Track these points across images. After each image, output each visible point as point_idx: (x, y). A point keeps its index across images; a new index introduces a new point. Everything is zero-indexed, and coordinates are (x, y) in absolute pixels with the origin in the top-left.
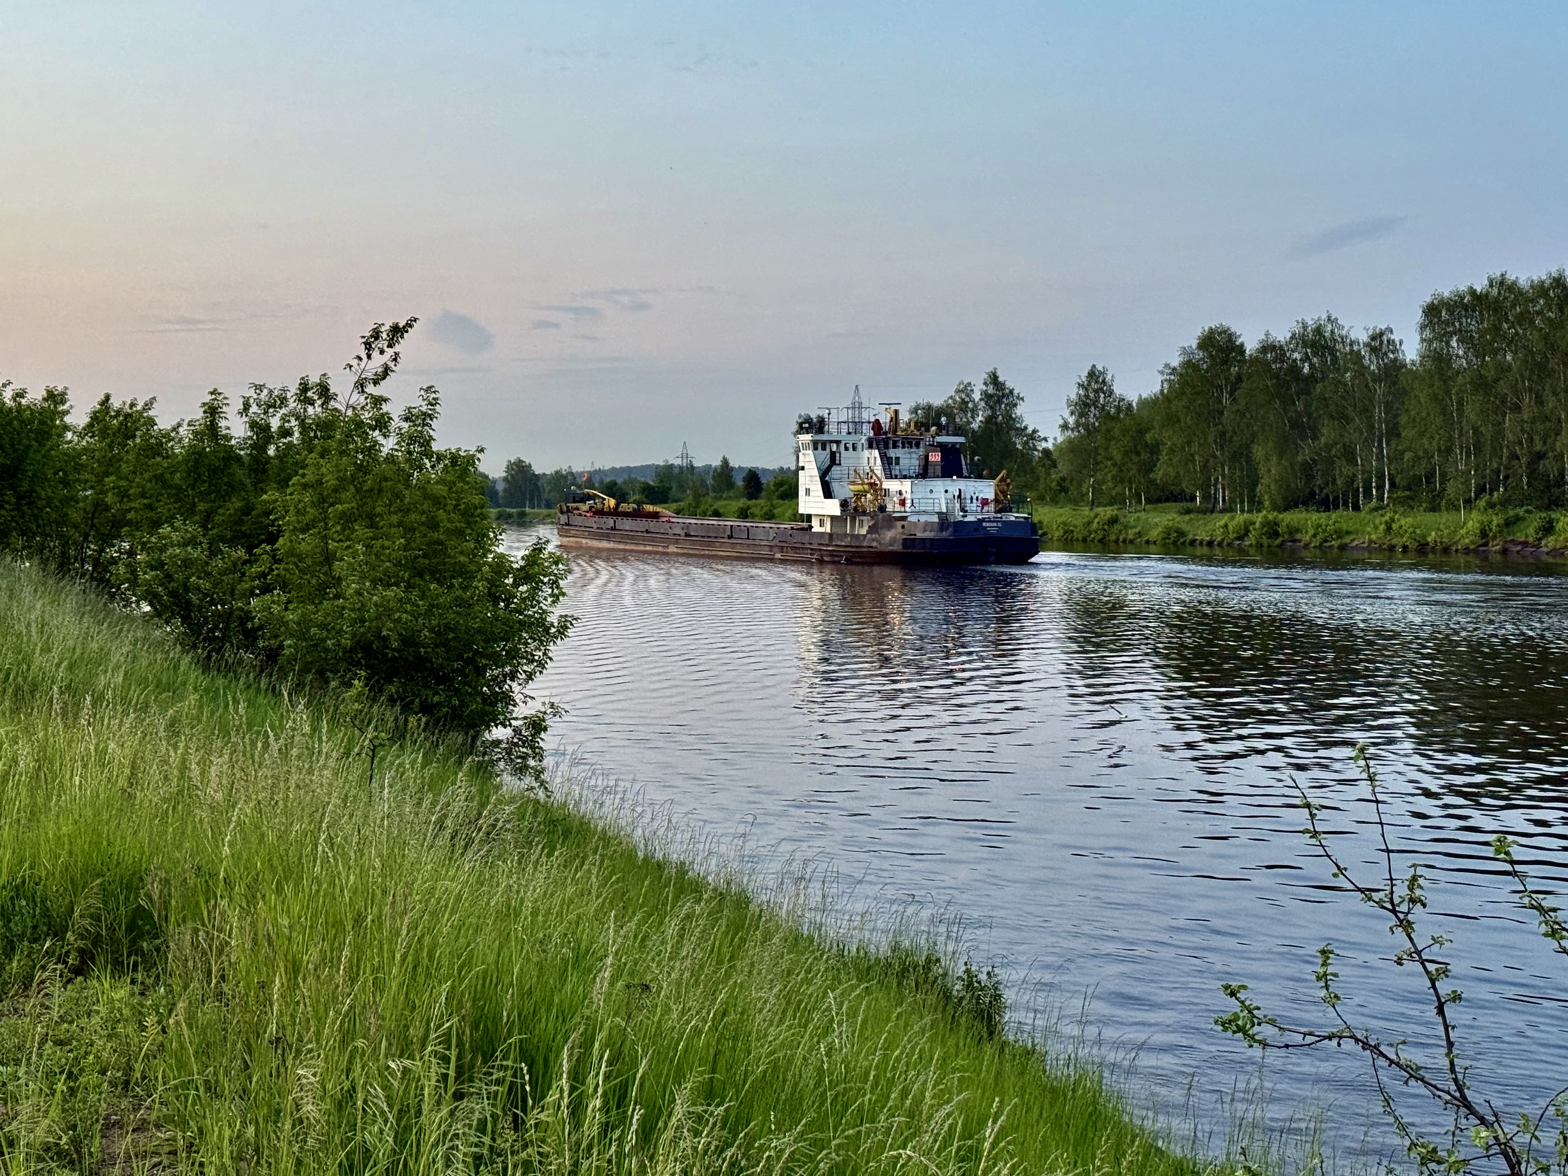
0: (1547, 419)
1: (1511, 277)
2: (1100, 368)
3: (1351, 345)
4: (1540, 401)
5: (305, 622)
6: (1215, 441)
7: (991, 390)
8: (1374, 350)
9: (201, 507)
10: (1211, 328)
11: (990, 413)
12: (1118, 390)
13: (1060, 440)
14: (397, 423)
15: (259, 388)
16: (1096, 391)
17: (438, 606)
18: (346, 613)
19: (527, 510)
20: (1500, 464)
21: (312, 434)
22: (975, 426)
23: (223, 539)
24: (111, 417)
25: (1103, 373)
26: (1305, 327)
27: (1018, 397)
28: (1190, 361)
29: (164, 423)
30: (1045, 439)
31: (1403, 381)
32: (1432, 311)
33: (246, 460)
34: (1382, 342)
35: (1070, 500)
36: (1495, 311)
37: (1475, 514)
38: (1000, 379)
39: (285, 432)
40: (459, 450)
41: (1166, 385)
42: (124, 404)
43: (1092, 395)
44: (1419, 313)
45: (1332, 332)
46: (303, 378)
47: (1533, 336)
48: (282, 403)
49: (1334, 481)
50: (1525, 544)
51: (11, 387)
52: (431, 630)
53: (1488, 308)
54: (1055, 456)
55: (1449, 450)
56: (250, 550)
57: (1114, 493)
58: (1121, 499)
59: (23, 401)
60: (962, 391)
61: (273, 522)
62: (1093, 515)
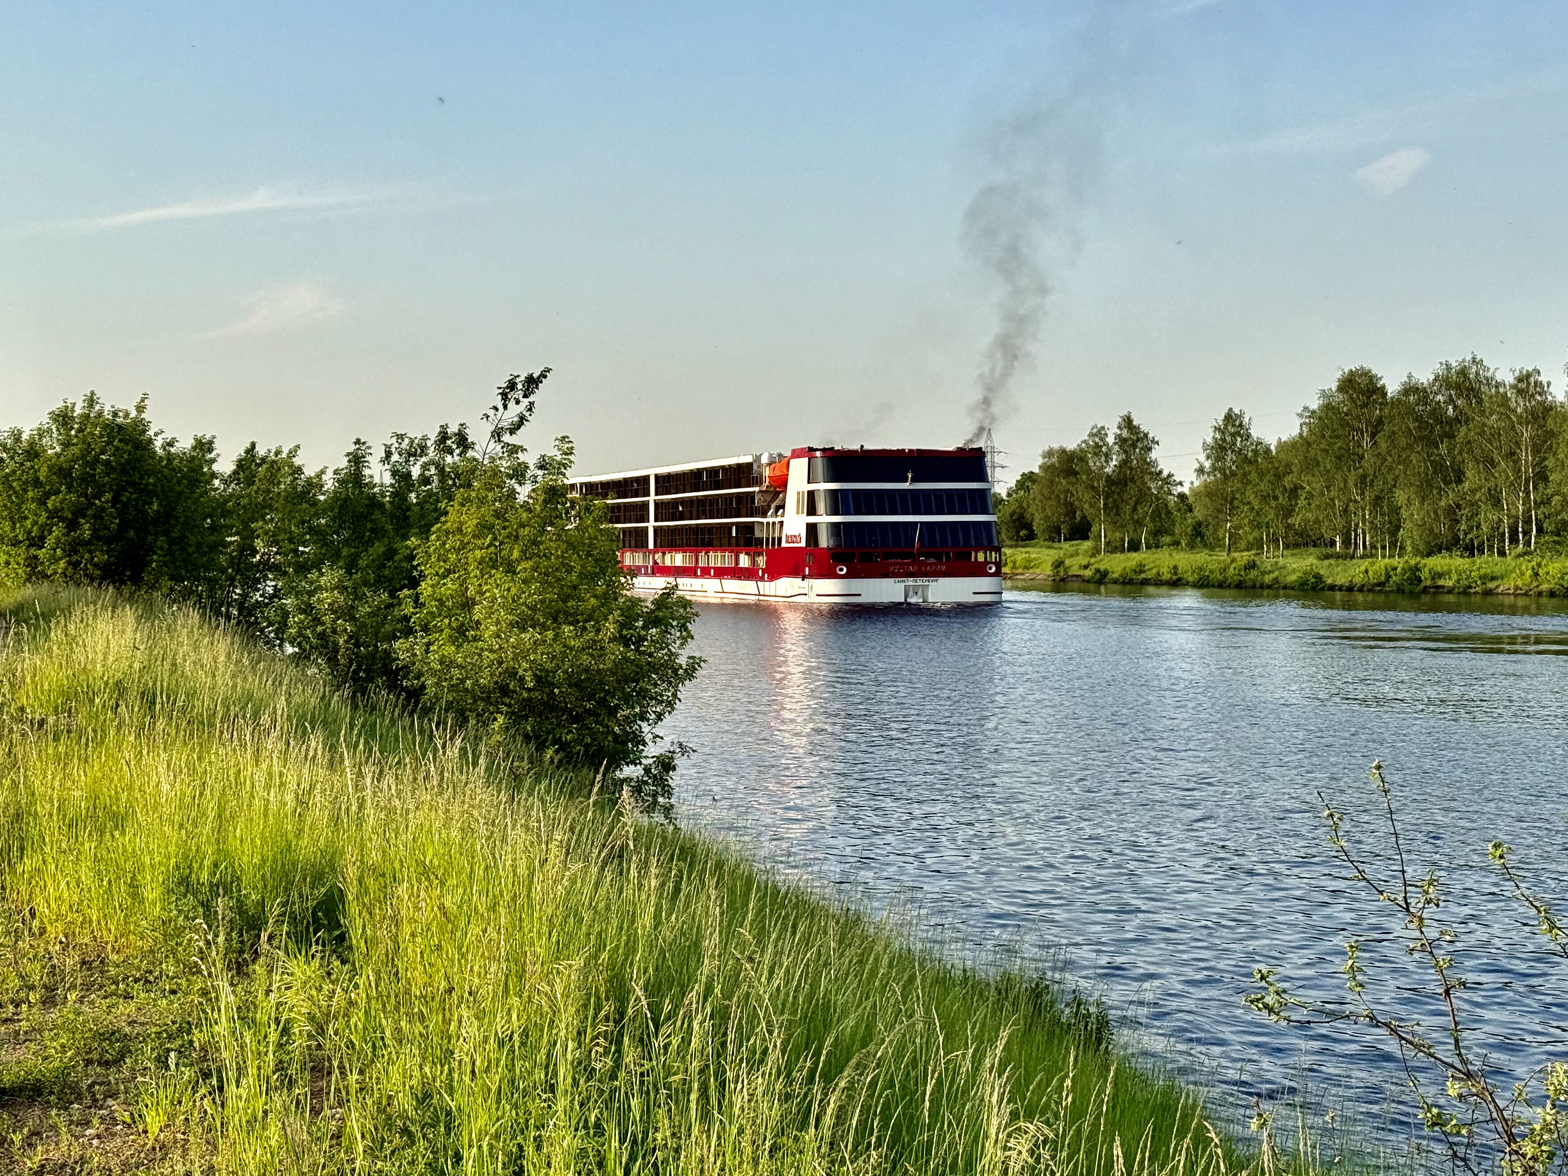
2: (1237, 411)
3: (1497, 387)
5: (446, 663)
6: (1356, 485)
7: (1125, 433)
8: (1520, 392)
9: (346, 552)
10: (1351, 371)
11: (1124, 457)
12: (1255, 433)
13: (1197, 484)
14: (532, 470)
15: (400, 437)
16: (1233, 435)
18: (485, 654)
21: (450, 482)
22: (1109, 470)
23: (366, 583)
24: (256, 464)
25: (1240, 416)
26: (1448, 368)
27: (1153, 441)
28: (1329, 404)
29: (310, 471)
30: (1181, 484)
31: (1551, 424)
34: (1529, 384)
35: (1205, 546)
38: (1135, 423)
39: (426, 481)
41: (1305, 429)
42: (269, 451)
43: (1228, 439)
45: (1477, 373)
46: (442, 426)
48: (422, 451)
49: (1478, 527)
51: (163, 435)
52: (565, 671)
54: (1191, 500)
56: (393, 594)
57: (1251, 538)
58: (1258, 544)
59: (173, 450)
60: (1095, 435)
61: (415, 568)
62: (1229, 560)
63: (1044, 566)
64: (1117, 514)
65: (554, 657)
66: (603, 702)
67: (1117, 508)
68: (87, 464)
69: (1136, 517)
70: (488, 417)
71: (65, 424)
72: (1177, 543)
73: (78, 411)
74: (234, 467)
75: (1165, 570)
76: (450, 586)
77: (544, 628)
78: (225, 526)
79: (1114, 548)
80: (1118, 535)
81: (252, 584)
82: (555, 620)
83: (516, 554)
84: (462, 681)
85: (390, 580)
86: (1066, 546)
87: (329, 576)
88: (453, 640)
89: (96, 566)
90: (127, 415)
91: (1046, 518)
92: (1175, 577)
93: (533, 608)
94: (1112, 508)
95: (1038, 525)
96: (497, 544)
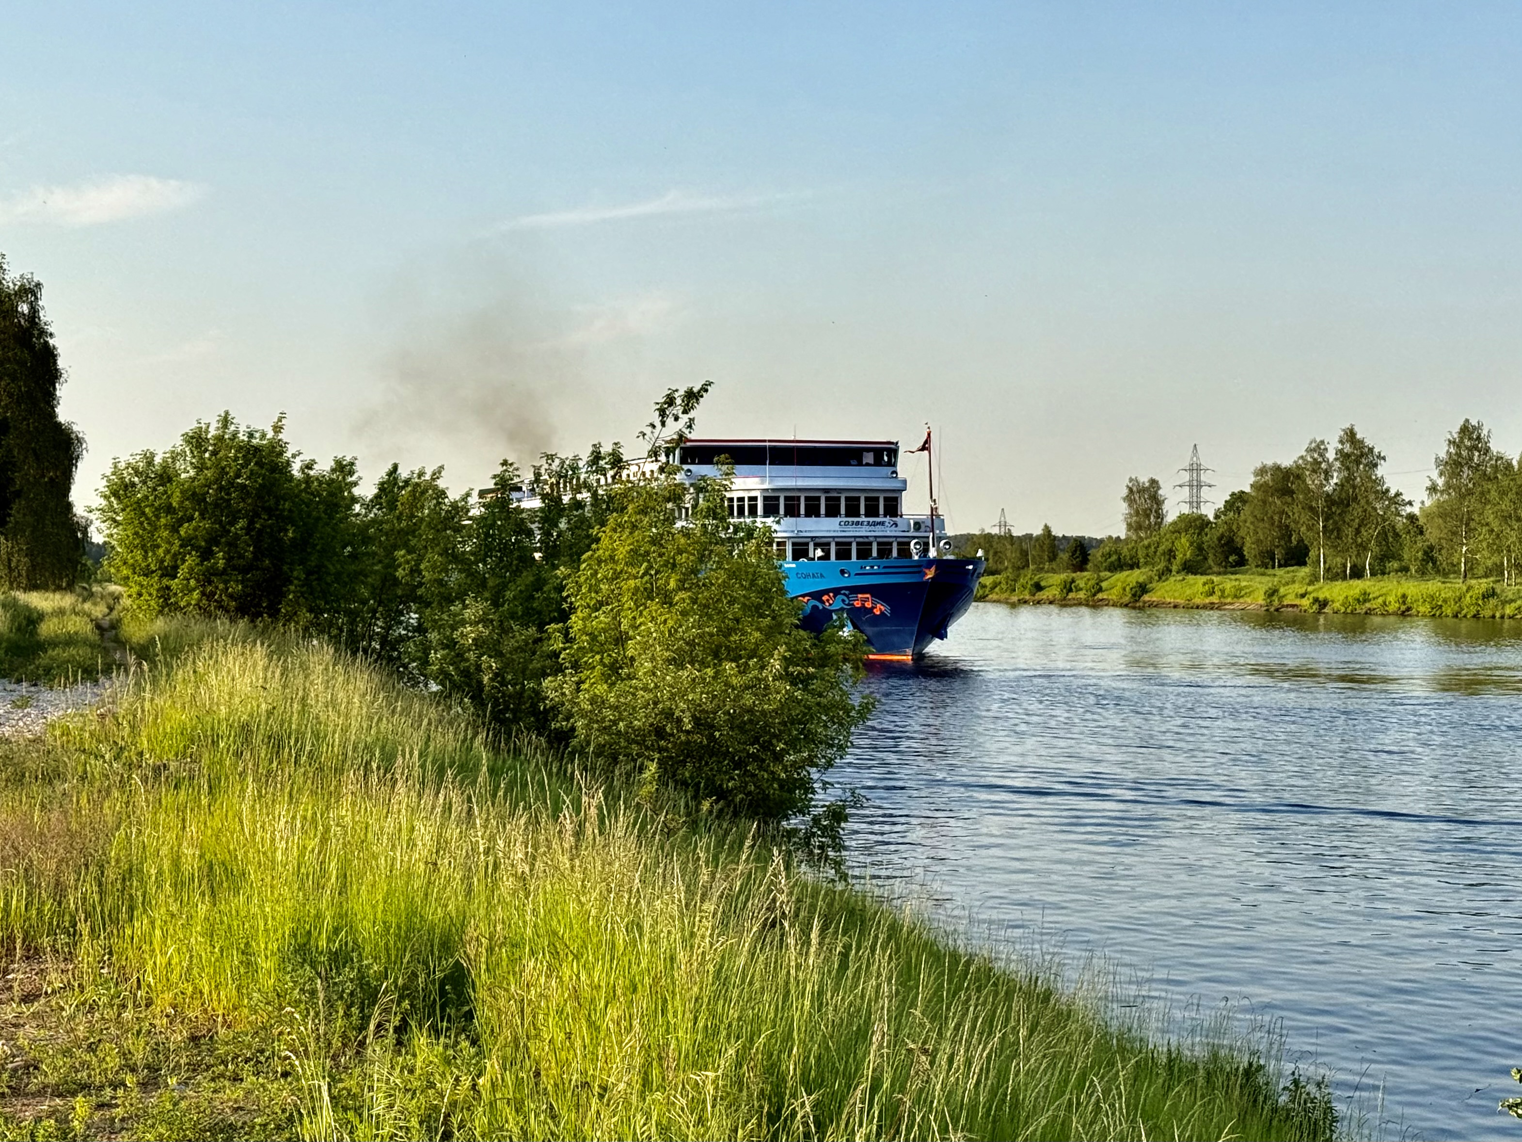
2: (1474, 422)
5: (597, 704)
7: (1347, 448)
9: (492, 582)
11: (1346, 474)
12: (1495, 447)
13: (1428, 503)
15: (550, 458)
16: (1471, 449)
18: (640, 693)
21: (604, 507)
22: (1329, 488)
23: (513, 616)
24: (399, 488)
25: (1478, 428)
27: (1379, 457)
29: (454, 495)
30: (1410, 503)
35: (1438, 572)
38: (1358, 436)
39: (577, 505)
42: (414, 474)
43: (1464, 453)
46: (594, 445)
48: (574, 472)
51: (301, 457)
52: (727, 712)
54: (1422, 522)
56: (541, 629)
57: (1489, 563)
58: (1497, 571)
59: (312, 473)
60: (1314, 450)
61: (565, 599)
62: (1465, 588)
63: (1256, 593)
64: (1339, 537)
65: (715, 696)
66: (767, 747)
67: (1339, 530)
68: (221, 488)
69: (1359, 540)
70: (644, 435)
71: (199, 446)
72: (1405, 569)
73: (212, 432)
74: (376, 491)
75: (1391, 598)
76: (603, 618)
77: (704, 664)
78: (367, 554)
79: (1334, 575)
80: (1339, 560)
81: (394, 618)
82: (716, 655)
83: (672, 584)
84: (615, 723)
85: (539, 613)
86: (1280, 572)
87: (474, 609)
88: (605, 678)
89: (231, 596)
90: (263, 436)
91: (1258, 542)
92: (1403, 608)
93: (691, 644)
94: (1332, 531)
95: (1249, 550)
96: (653, 572)
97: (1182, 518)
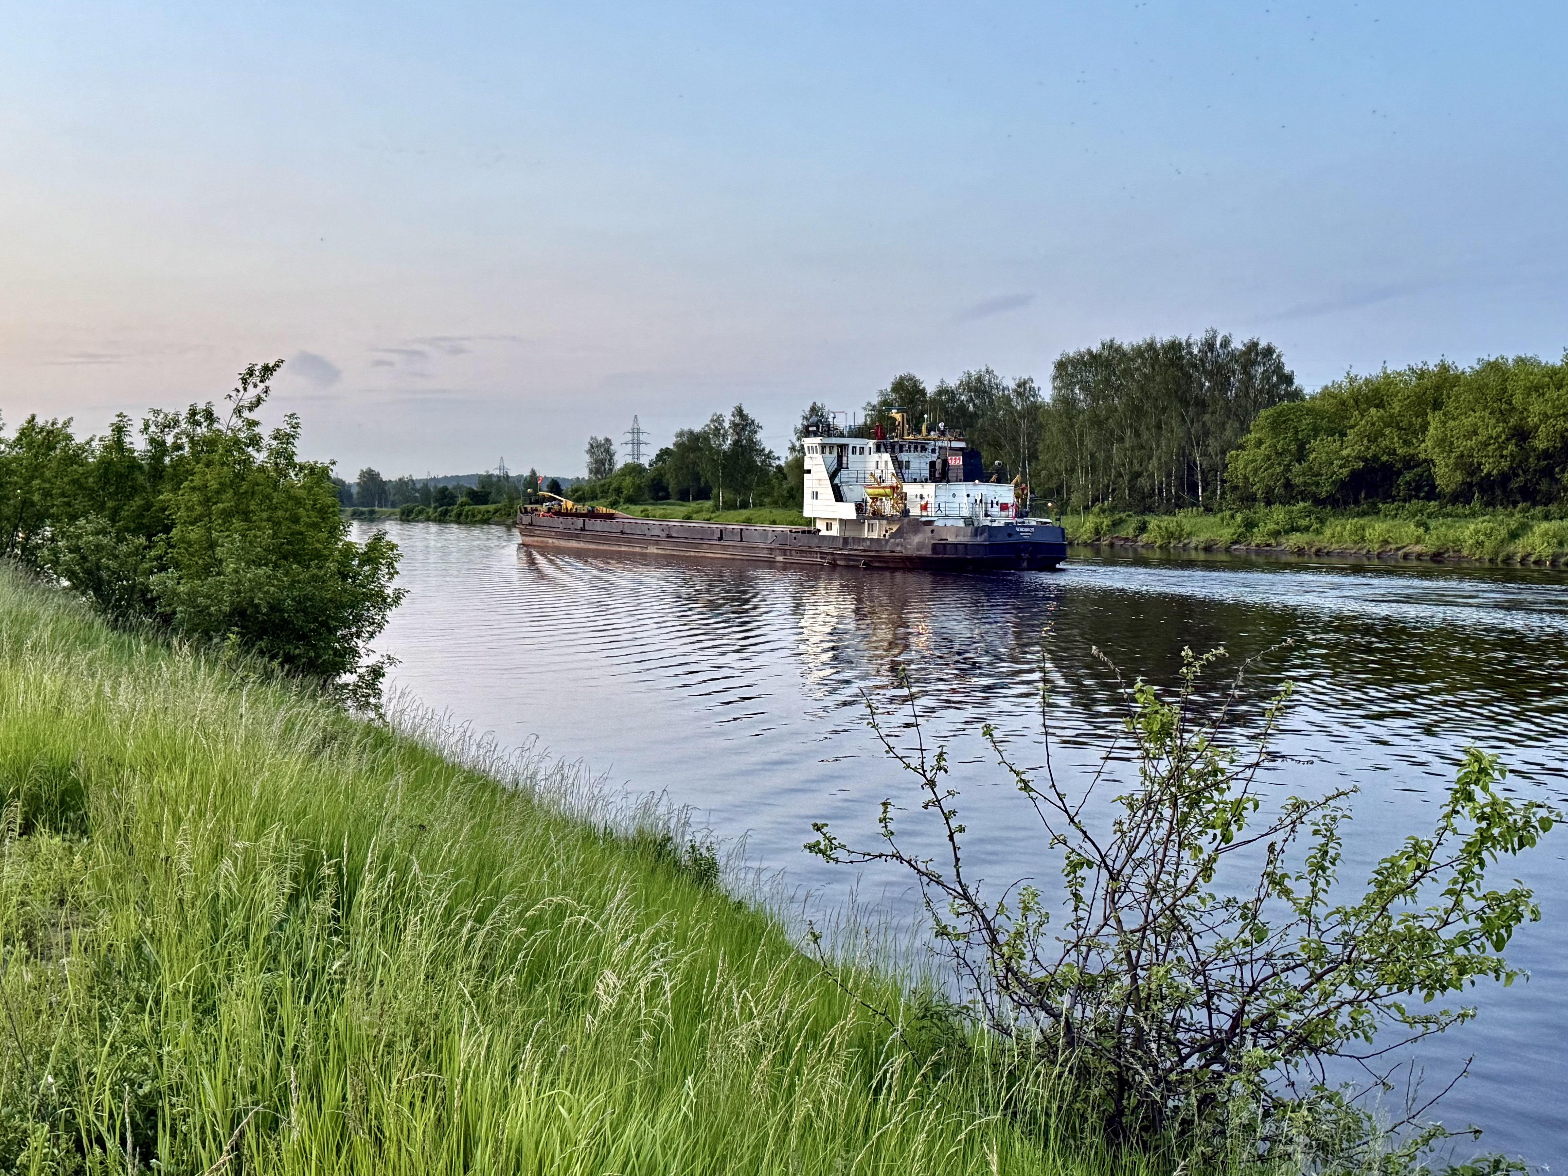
0: (1142, 447)
1: (1117, 342)
2: (819, 404)
3: (1003, 391)
4: (1138, 434)
5: (193, 594)
7: (737, 420)
8: (1019, 394)
9: (110, 504)
10: (901, 376)
11: (736, 437)
13: (790, 458)
14: (266, 440)
15: (156, 412)
17: (299, 582)
18: (226, 586)
19: (377, 509)
20: (1109, 481)
21: (199, 449)
22: (725, 447)
24: (36, 433)
25: (821, 408)
26: (970, 376)
27: (758, 426)
28: (885, 400)
29: (80, 439)
30: (778, 458)
31: (1040, 419)
32: (1061, 366)
33: (146, 468)
34: (1025, 389)
36: (1106, 367)
37: (1091, 517)
38: (744, 412)
39: (179, 447)
40: (316, 462)
42: (47, 422)
44: (1052, 367)
45: (990, 381)
46: (192, 404)
47: (1134, 386)
50: (1127, 539)
52: (293, 600)
53: (1102, 365)
54: (785, 471)
55: (1073, 470)
56: (149, 538)
60: (715, 421)
61: (167, 517)
64: (732, 481)
66: (324, 624)
67: (732, 476)
69: (746, 483)
70: (231, 397)
72: (775, 503)
74: (17, 435)
76: (197, 531)
79: (730, 506)
80: (732, 496)
82: (285, 559)
85: (148, 527)
86: (693, 504)
87: (95, 523)
88: (201, 575)
91: (678, 483)
93: (267, 550)
94: (728, 476)
95: (672, 488)
97: (627, 465)
